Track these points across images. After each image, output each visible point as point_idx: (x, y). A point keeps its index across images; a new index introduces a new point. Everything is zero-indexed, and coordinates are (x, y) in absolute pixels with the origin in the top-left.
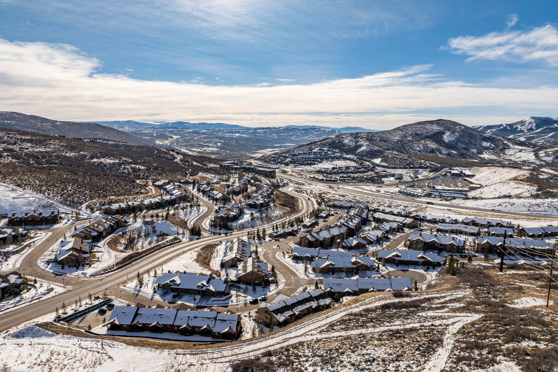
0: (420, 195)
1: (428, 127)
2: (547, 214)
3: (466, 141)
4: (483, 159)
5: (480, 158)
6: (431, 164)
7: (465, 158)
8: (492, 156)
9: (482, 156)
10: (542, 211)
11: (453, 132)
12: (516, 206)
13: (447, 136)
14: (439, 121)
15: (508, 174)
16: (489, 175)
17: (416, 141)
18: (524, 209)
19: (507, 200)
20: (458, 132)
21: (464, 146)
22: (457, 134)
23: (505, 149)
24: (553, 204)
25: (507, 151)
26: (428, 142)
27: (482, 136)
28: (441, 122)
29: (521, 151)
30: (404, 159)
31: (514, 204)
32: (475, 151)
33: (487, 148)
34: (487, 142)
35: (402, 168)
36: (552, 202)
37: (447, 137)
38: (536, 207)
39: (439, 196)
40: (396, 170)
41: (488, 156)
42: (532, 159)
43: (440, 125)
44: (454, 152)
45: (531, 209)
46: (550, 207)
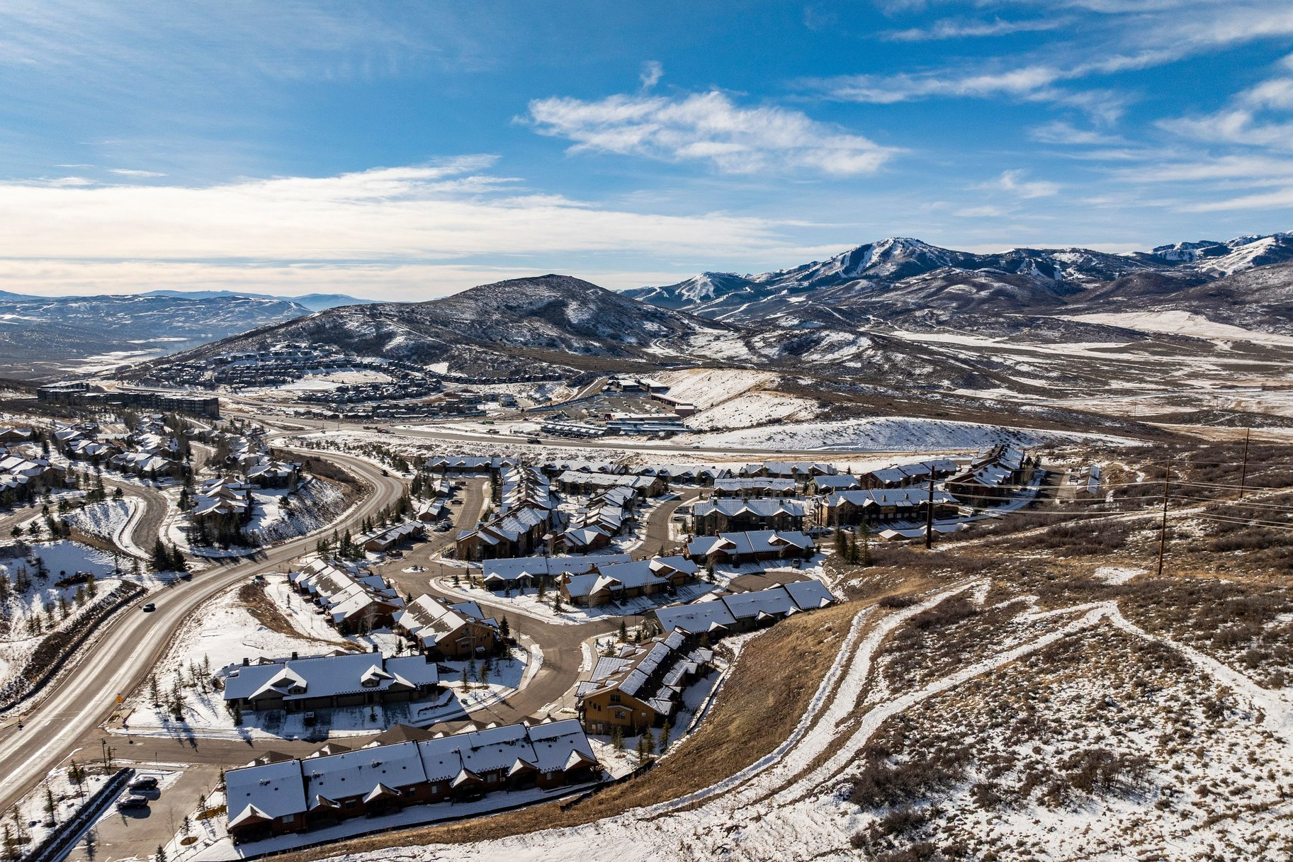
0: (595, 434)
1: (529, 290)
2: (858, 449)
3: (612, 320)
4: (654, 356)
5: (647, 354)
6: (565, 370)
7: (619, 356)
8: (667, 350)
9: (650, 351)
10: (847, 444)
11: (584, 302)
12: (800, 438)
13: (574, 310)
14: (550, 279)
15: (737, 381)
16: (699, 386)
17: (512, 321)
18: (814, 442)
19: (777, 428)
20: (594, 302)
21: (609, 331)
22: (592, 306)
23: (688, 334)
24: (862, 428)
25: (692, 340)
26: (537, 324)
27: (639, 309)
28: (555, 280)
29: (717, 338)
30: (503, 362)
31: (795, 434)
32: (633, 340)
33: (654, 335)
34: (652, 321)
35: (504, 382)
36: (859, 425)
37: (573, 312)
38: (835, 437)
39: (635, 431)
40: (492, 386)
41: (662, 351)
42: (742, 353)
43: (554, 288)
44: (596, 344)
45: (828, 442)
46: (859, 435)
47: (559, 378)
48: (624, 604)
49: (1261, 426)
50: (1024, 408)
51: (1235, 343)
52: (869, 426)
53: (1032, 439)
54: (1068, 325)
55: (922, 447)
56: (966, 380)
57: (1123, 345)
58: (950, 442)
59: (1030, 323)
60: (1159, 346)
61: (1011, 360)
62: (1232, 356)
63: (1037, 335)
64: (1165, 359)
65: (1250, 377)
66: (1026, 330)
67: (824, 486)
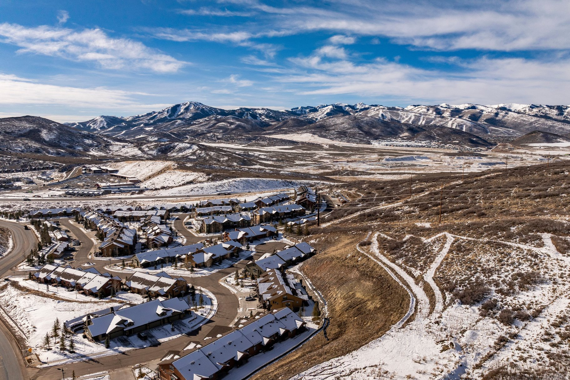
0: (98, 194)
1: (17, 123)
2: (232, 192)
3: (67, 138)
4: (93, 156)
5: (90, 155)
6: (54, 164)
7: (76, 156)
8: (100, 153)
9: (91, 153)
10: (227, 190)
11: (50, 130)
12: (205, 189)
13: (46, 134)
14: (28, 118)
15: (154, 166)
16: (134, 169)
17: (11, 140)
18: (212, 191)
19: (192, 186)
20: (56, 130)
21: (68, 144)
22: (55, 132)
23: (108, 145)
24: (231, 183)
25: (111, 147)
26: (26, 141)
27: (80, 133)
28: (30, 119)
29: (124, 147)
30: (15, 161)
31: (203, 188)
32: (80, 148)
33: (91, 146)
34: (88, 139)
35: (20, 171)
36: (229, 182)
37: (44, 134)
38: (221, 188)
39: (119, 191)
40: (13, 174)
41: (97, 154)
43: (32, 123)
44: (63, 151)
45: (219, 190)
46: (230, 186)
47: (52, 168)
48: (220, 264)
49: (357, 175)
50: (281, 172)
51: (329, 145)
52: (234, 183)
53: (297, 184)
54: (269, 139)
55: (257, 190)
56: (243, 162)
57: (291, 147)
58: (268, 187)
59: (255, 138)
60: (305, 147)
61: (257, 154)
62: (330, 150)
63: (258, 144)
64: (308, 152)
65: (340, 158)
66: (254, 141)
67: (244, 208)
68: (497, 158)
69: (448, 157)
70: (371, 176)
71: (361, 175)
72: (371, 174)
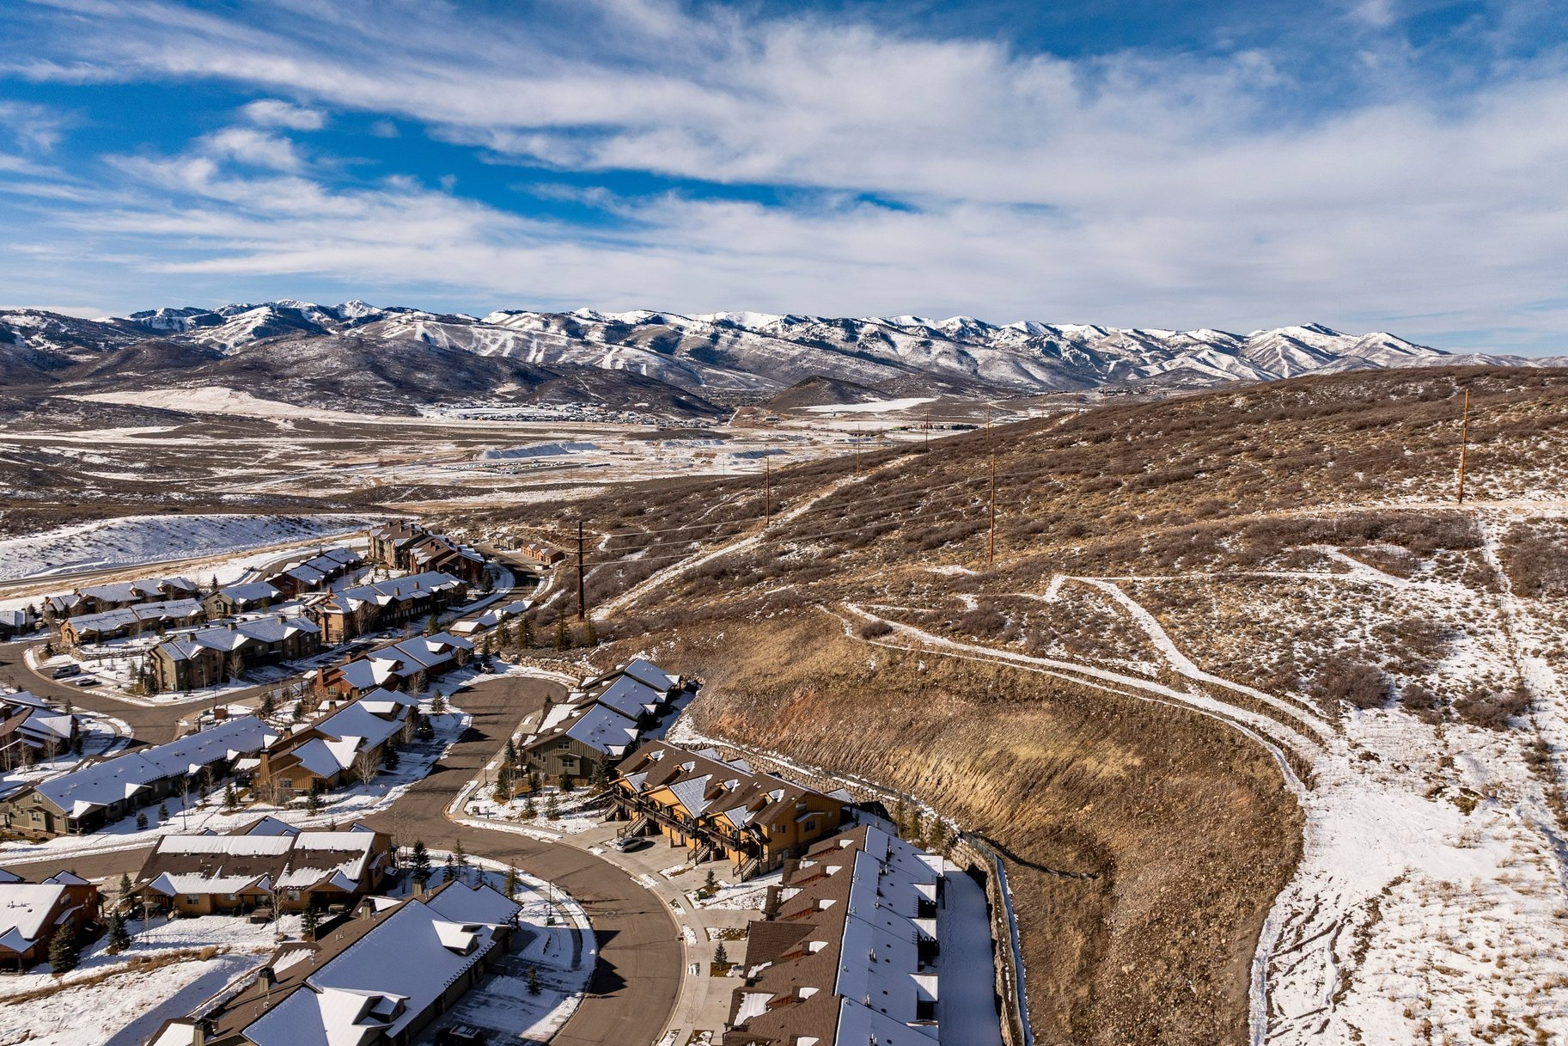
2: (106, 566)
24: (95, 536)
36: (87, 533)
38: (61, 554)
45: (55, 561)
46: (96, 546)
48: (396, 767)
49: (445, 497)
52: (105, 534)
54: (87, 407)
55: (196, 551)
56: (30, 479)
57: (171, 429)
59: (31, 405)
61: (70, 453)
62: (304, 435)
63: (48, 421)
64: (236, 442)
65: (348, 454)
66: (29, 415)
67: (242, 601)
68: (754, 441)
69: (643, 443)
70: (485, 498)
71: (455, 495)
72: (481, 492)
